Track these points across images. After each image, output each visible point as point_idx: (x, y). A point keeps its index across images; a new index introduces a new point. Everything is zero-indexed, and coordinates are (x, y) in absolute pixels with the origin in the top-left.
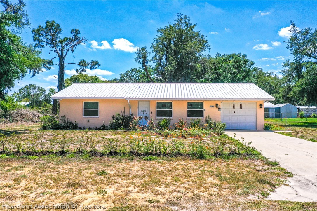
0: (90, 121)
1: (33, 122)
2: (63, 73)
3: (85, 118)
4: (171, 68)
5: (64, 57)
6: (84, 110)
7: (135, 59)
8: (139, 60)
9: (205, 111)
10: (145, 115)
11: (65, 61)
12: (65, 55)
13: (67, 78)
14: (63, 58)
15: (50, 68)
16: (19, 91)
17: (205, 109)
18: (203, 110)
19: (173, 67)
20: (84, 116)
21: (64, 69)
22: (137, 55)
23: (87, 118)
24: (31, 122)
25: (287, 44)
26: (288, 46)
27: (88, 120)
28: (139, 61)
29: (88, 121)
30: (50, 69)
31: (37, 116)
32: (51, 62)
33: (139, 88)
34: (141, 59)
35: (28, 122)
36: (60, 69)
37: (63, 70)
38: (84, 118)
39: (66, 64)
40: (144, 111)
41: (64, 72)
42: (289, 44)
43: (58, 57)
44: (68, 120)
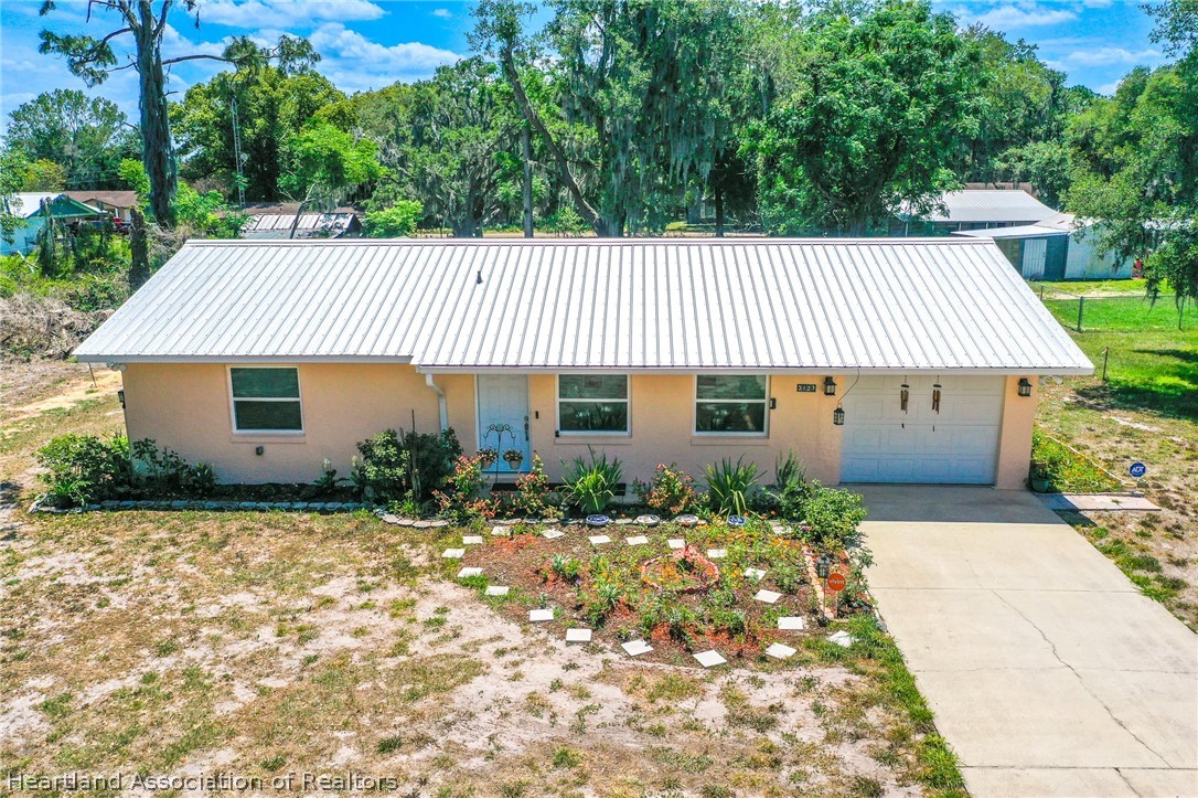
0: (268, 449)
1: (50, 356)
2: (160, 106)
3: (242, 440)
4: (626, 99)
5: (156, 31)
6: (237, 403)
7: (469, 37)
8: (486, 41)
9: (774, 407)
10: (507, 444)
11: (161, 51)
12: (159, 19)
13: (194, 85)
14: (154, 37)
15: (104, 75)
16: (16, 120)
17: (774, 400)
18: (765, 401)
19: (636, 91)
20: (239, 428)
21: (165, 89)
22: (477, 20)
23: (254, 440)
24: (43, 358)
25: (1157, 21)
26: (1158, 28)
27: (257, 449)
28: (485, 45)
29: (259, 451)
30: (104, 82)
31: (66, 327)
32: (102, 52)
33: (479, 281)
34: (494, 38)
35: (28, 360)
36: (146, 89)
37: (160, 94)
38: (237, 439)
39: (169, 62)
40: (499, 429)
41: (165, 100)
42: (1164, 20)
43: (131, 33)
44: (169, 453)
